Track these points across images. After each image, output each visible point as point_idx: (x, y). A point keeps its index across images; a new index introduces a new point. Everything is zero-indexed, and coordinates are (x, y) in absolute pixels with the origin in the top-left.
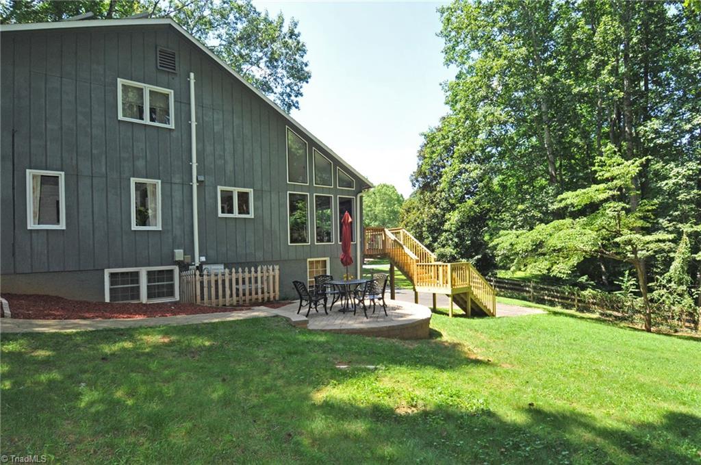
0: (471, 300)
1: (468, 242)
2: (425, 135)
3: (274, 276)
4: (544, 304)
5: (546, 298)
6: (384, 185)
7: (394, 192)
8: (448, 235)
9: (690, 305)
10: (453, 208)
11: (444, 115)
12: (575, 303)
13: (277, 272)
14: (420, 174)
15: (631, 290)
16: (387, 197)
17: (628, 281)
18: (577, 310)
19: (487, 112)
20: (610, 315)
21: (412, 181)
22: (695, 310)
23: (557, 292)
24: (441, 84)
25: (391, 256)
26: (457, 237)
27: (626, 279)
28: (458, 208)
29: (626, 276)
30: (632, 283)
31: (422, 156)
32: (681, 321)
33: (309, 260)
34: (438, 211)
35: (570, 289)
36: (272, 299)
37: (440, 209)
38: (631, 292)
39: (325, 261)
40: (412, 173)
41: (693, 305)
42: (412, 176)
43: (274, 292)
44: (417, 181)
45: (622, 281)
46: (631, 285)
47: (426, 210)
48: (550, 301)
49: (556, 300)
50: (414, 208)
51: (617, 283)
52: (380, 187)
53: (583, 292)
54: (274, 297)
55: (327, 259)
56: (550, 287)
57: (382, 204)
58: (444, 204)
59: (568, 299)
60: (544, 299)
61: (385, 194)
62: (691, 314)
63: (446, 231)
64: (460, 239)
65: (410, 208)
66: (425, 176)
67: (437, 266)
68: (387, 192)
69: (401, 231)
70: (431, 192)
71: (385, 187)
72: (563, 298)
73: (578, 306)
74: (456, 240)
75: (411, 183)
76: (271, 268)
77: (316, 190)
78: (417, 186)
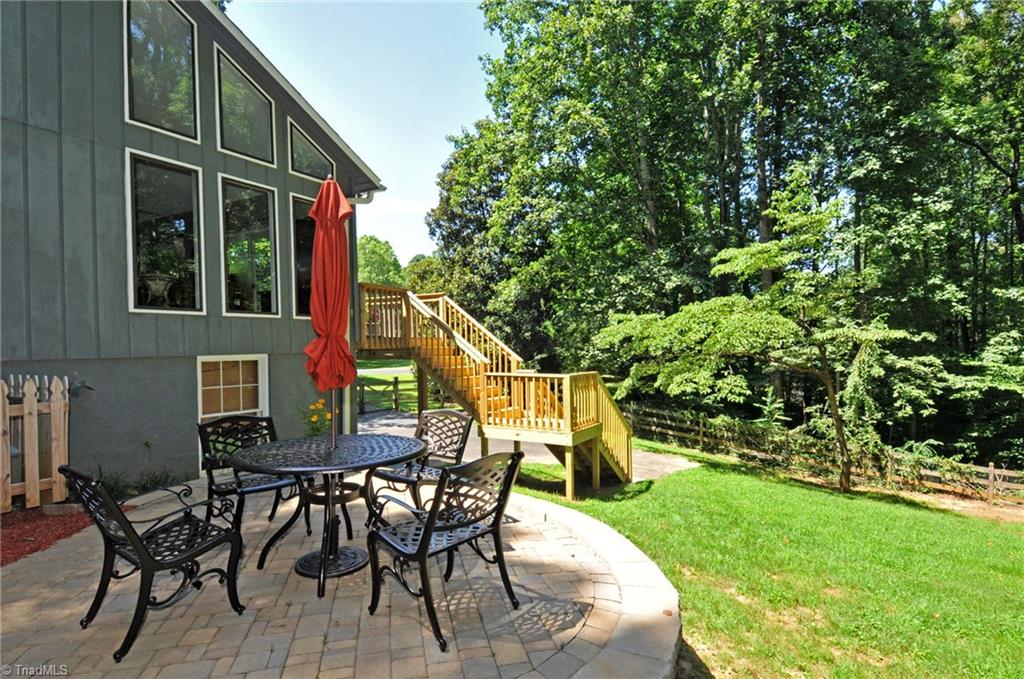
0: (602, 456)
1: (527, 334)
2: (456, 142)
3: (44, 419)
4: (651, 440)
5: (653, 428)
6: (372, 238)
7: (387, 250)
8: (494, 322)
9: (876, 443)
10: (505, 273)
11: (482, 118)
12: (699, 438)
13: (59, 403)
14: (445, 213)
15: (776, 416)
16: (375, 258)
17: (773, 402)
18: (703, 450)
19: (568, 109)
20: (754, 457)
21: (429, 225)
22: (882, 451)
23: (673, 419)
24: (481, 59)
25: (422, 356)
26: (508, 324)
27: (769, 400)
28: (515, 274)
29: (770, 395)
30: (778, 406)
31: (446, 183)
32: (861, 468)
33: (201, 359)
34: (477, 279)
35: (692, 415)
36: (33, 500)
37: (481, 276)
38: (777, 420)
39: (255, 363)
40: (430, 212)
41: (879, 442)
42: (430, 215)
43: (45, 472)
44: (440, 226)
45: (764, 403)
46: (776, 408)
47: (457, 275)
48: (661, 433)
49: (670, 432)
50: (432, 273)
51: (757, 405)
52: (364, 241)
53: (711, 420)
54: (46, 494)
55: (262, 359)
56: (661, 412)
57: (368, 269)
58: (487, 268)
59: (688, 431)
60: (651, 431)
61: (373, 252)
62: (876, 458)
63: (491, 314)
64: (514, 328)
65: (425, 272)
66: (452, 217)
67: (523, 379)
68: (377, 249)
69: (440, 299)
70: (464, 246)
71: (372, 242)
72: (681, 430)
73: (704, 442)
74: (508, 329)
75: (428, 229)
76: (30, 388)
77: (226, 164)
78: (438, 234)
